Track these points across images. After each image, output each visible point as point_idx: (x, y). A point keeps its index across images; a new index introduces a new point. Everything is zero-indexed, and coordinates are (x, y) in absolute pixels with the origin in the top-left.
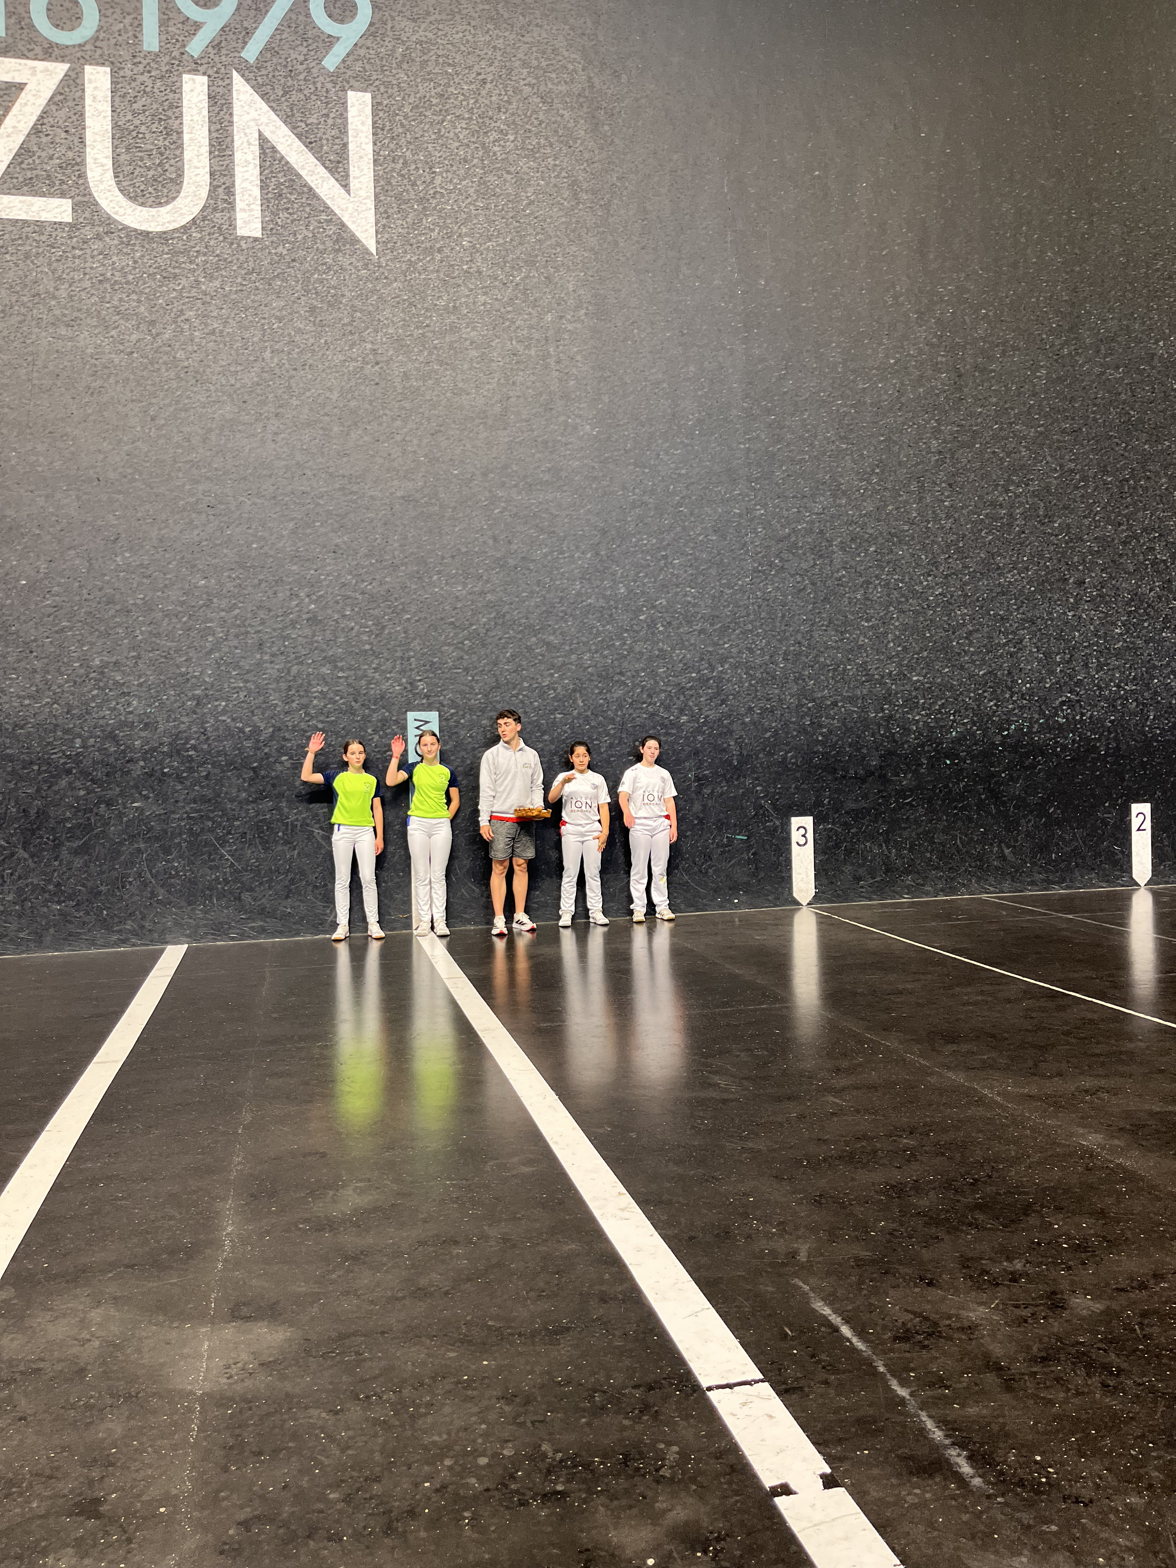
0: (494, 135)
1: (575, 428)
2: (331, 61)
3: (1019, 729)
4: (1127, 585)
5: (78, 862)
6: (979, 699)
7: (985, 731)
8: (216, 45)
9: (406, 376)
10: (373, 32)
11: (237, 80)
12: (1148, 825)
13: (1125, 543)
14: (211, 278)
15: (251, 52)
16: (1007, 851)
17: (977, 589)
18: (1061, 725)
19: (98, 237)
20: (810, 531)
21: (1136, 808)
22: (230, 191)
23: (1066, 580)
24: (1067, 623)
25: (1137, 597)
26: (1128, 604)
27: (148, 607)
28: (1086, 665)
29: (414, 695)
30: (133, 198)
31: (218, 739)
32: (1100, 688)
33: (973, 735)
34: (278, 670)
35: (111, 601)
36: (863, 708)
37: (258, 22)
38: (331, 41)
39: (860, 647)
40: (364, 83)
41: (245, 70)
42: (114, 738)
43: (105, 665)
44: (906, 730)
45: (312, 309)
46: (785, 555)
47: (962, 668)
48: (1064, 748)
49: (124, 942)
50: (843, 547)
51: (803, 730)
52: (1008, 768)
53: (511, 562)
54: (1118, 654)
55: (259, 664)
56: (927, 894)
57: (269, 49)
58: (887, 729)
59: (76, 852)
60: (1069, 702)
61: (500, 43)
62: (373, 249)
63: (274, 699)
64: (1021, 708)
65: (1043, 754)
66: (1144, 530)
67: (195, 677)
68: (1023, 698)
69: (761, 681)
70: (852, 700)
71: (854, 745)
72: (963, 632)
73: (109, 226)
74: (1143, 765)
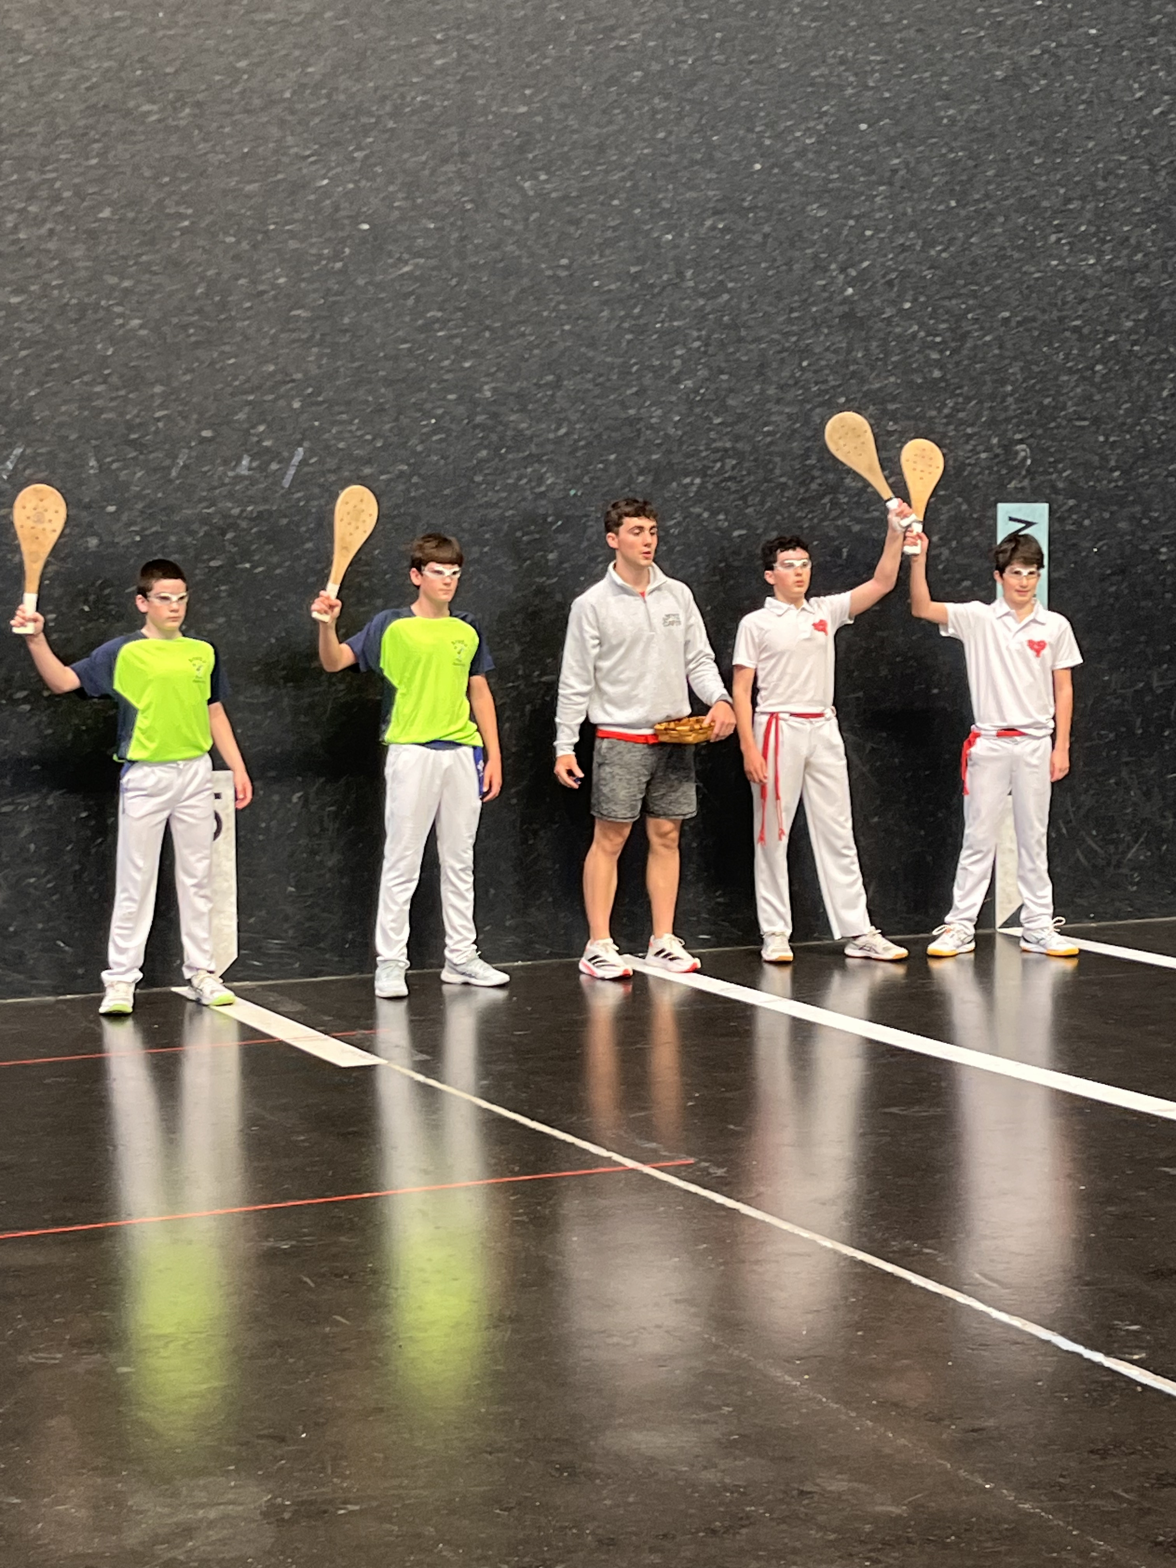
27: (576, 284)
29: (1011, 469)
34: (790, 416)
35: (512, 270)
43: (501, 398)
55: (759, 404)
67: (651, 427)
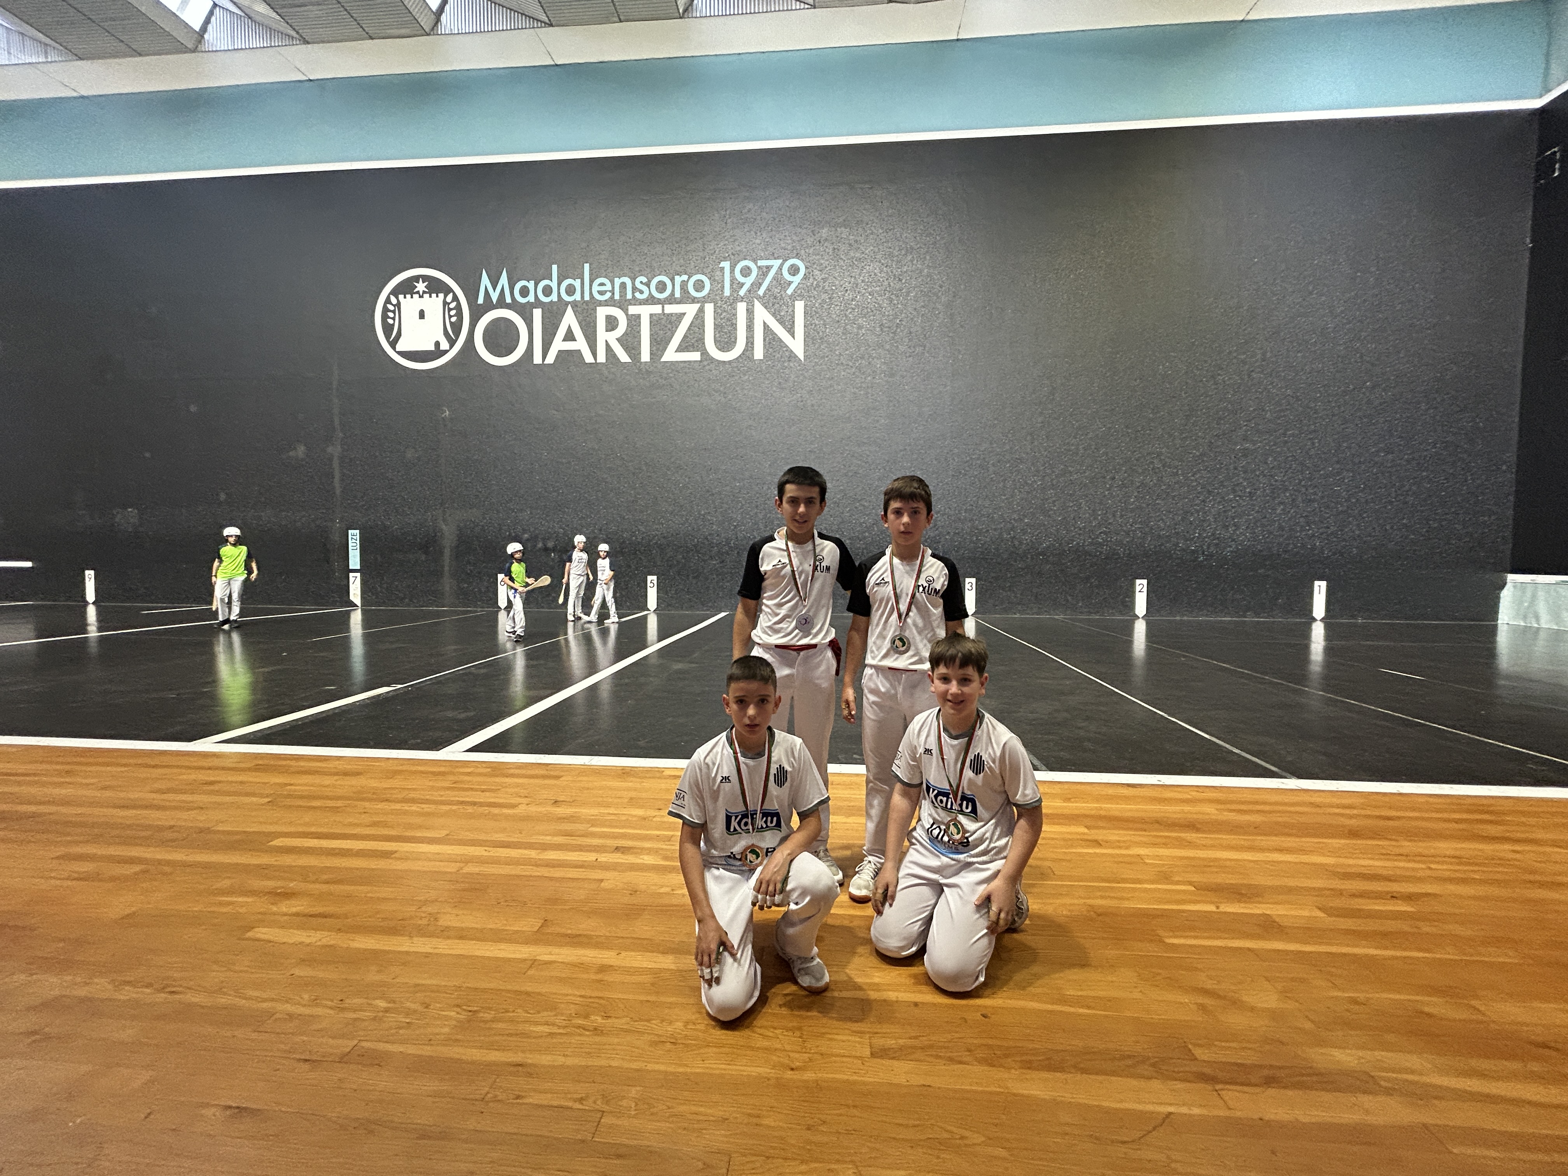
0: (850, 311)
1: (878, 421)
2: (790, 291)
3: (1078, 544)
4: (1138, 480)
5: (694, 582)
6: (1057, 530)
7: (1060, 545)
8: (749, 291)
9: (813, 405)
10: (805, 277)
11: (757, 303)
12: (1145, 589)
13: (1137, 460)
14: (745, 375)
15: (761, 292)
16: (1069, 598)
17: (1059, 482)
18: (1100, 543)
19: (708, 364)
20: (978, 459)
21: (1138, 582)
22: (752, 343)
23: (1104, 478)
24: (1105, 496)
25: (1143, 484)
26: (1138, 488)
27: (720, 493)
28: (1114, 516)
30: (720, 350)
31: (742, 540)
32: (1121, 526)
33: (1054, 545)
35: (708, 491)
36: (1001, 534)
37: (764, 280)
38: (790, 283)
39: (1000, 507)
40: (801, 296)
41: (759, 298)
42: (707, 539)
43: (706, 513)
44: (1021, 543)
45: (780, 383)
46: (967, 469)
47: (1049, 516)
48: (1101, 553)
49: (708, 610)
50: (993, 465)
51: (971, 542)
52: (1072, 561)
53: (850, 474)
54: (1132, 511)
55: (756, 513)
56: (1028, 614)
57: (768, 289)
58: (1012, 542)
59: (694, 578)
60: (1105, 533)
61: (853, 274)
62: (802, 359)
63: (761, 526)
64: (1080, 534)
65: (1090, 555)
66: (1148, 454)
68: (1080, 529)
69: (954, 521)
70: (995, 530)
71: (997, 549)
72: (1050, 501)
73: (712, 360)
74: (1143, 562)
